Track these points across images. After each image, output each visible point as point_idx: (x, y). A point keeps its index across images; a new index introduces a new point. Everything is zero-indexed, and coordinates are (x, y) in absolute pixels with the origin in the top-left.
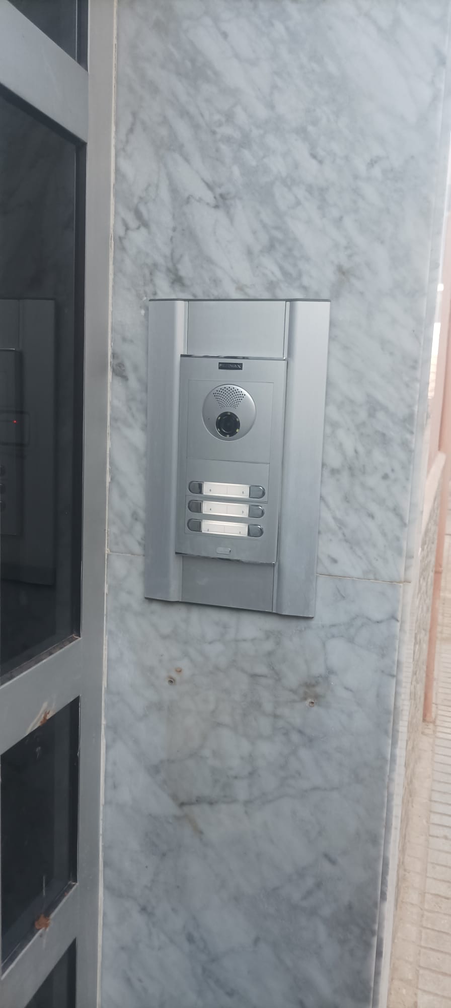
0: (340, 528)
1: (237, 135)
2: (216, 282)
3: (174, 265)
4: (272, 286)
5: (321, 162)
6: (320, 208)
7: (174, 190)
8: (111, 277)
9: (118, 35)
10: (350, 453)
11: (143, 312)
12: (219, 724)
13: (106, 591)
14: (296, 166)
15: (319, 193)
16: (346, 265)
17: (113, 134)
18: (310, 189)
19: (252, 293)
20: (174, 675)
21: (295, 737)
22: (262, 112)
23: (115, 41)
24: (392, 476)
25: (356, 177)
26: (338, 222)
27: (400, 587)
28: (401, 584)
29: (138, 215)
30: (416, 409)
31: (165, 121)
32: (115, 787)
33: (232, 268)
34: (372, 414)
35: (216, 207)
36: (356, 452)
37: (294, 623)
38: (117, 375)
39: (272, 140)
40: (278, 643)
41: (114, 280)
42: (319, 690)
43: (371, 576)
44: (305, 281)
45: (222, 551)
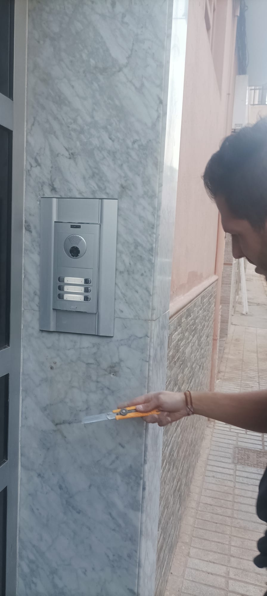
0: (124, 297)
1: (78, 128)
2: (70, 190)
3: (52, 183)
4: (93, 192)
5: (113, 141)
6: (113, 160)
7: (52, 151)
8: (24, 187)
9: (27, 84)
10: (128, 264)
11: (38, 203)
12: (73, 387)
13: (22, 327)
14: (103, 142)
15: (113, 154)
16: (124, 184)
17: (25, 126)
18: (109, 152)
19: (86, 196)
20: (53, 365)
21: (106, 391)
22: (89, 119)
23: (26, 87)
24: (145, 274)
25: (128, 148)
26: (121, 166)
27: (149, 322)
28: (150, 321)
29: (36, 161)
30: (154, 245)
31: (48, 121)
32: (26, 418)
33: (77, 184)
34: (136, 248)
35: (70, 158)
36: (130, 264)
37: (105, 340)
38: (27, 230)
39: (93, 131)
40: (98, 349)
41: (26, 189)
42: (116, 369)
43: (137, 318)
44: (108, 191)
45: (73, 308)
